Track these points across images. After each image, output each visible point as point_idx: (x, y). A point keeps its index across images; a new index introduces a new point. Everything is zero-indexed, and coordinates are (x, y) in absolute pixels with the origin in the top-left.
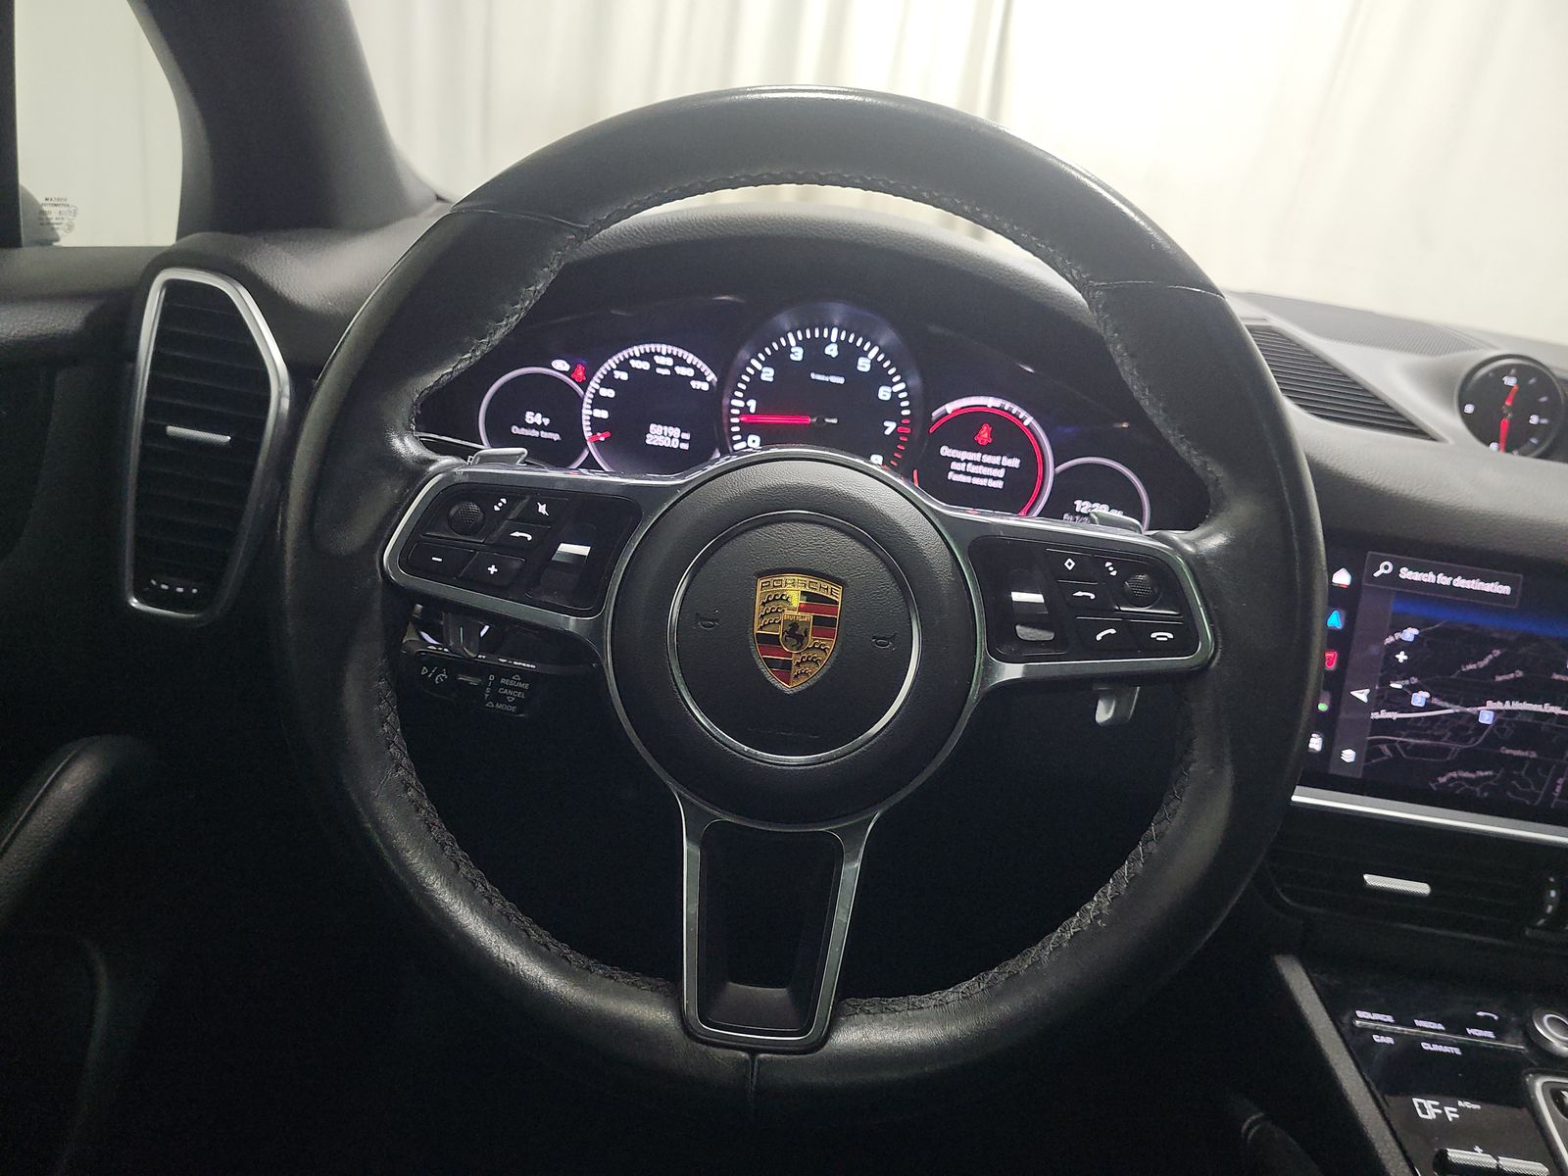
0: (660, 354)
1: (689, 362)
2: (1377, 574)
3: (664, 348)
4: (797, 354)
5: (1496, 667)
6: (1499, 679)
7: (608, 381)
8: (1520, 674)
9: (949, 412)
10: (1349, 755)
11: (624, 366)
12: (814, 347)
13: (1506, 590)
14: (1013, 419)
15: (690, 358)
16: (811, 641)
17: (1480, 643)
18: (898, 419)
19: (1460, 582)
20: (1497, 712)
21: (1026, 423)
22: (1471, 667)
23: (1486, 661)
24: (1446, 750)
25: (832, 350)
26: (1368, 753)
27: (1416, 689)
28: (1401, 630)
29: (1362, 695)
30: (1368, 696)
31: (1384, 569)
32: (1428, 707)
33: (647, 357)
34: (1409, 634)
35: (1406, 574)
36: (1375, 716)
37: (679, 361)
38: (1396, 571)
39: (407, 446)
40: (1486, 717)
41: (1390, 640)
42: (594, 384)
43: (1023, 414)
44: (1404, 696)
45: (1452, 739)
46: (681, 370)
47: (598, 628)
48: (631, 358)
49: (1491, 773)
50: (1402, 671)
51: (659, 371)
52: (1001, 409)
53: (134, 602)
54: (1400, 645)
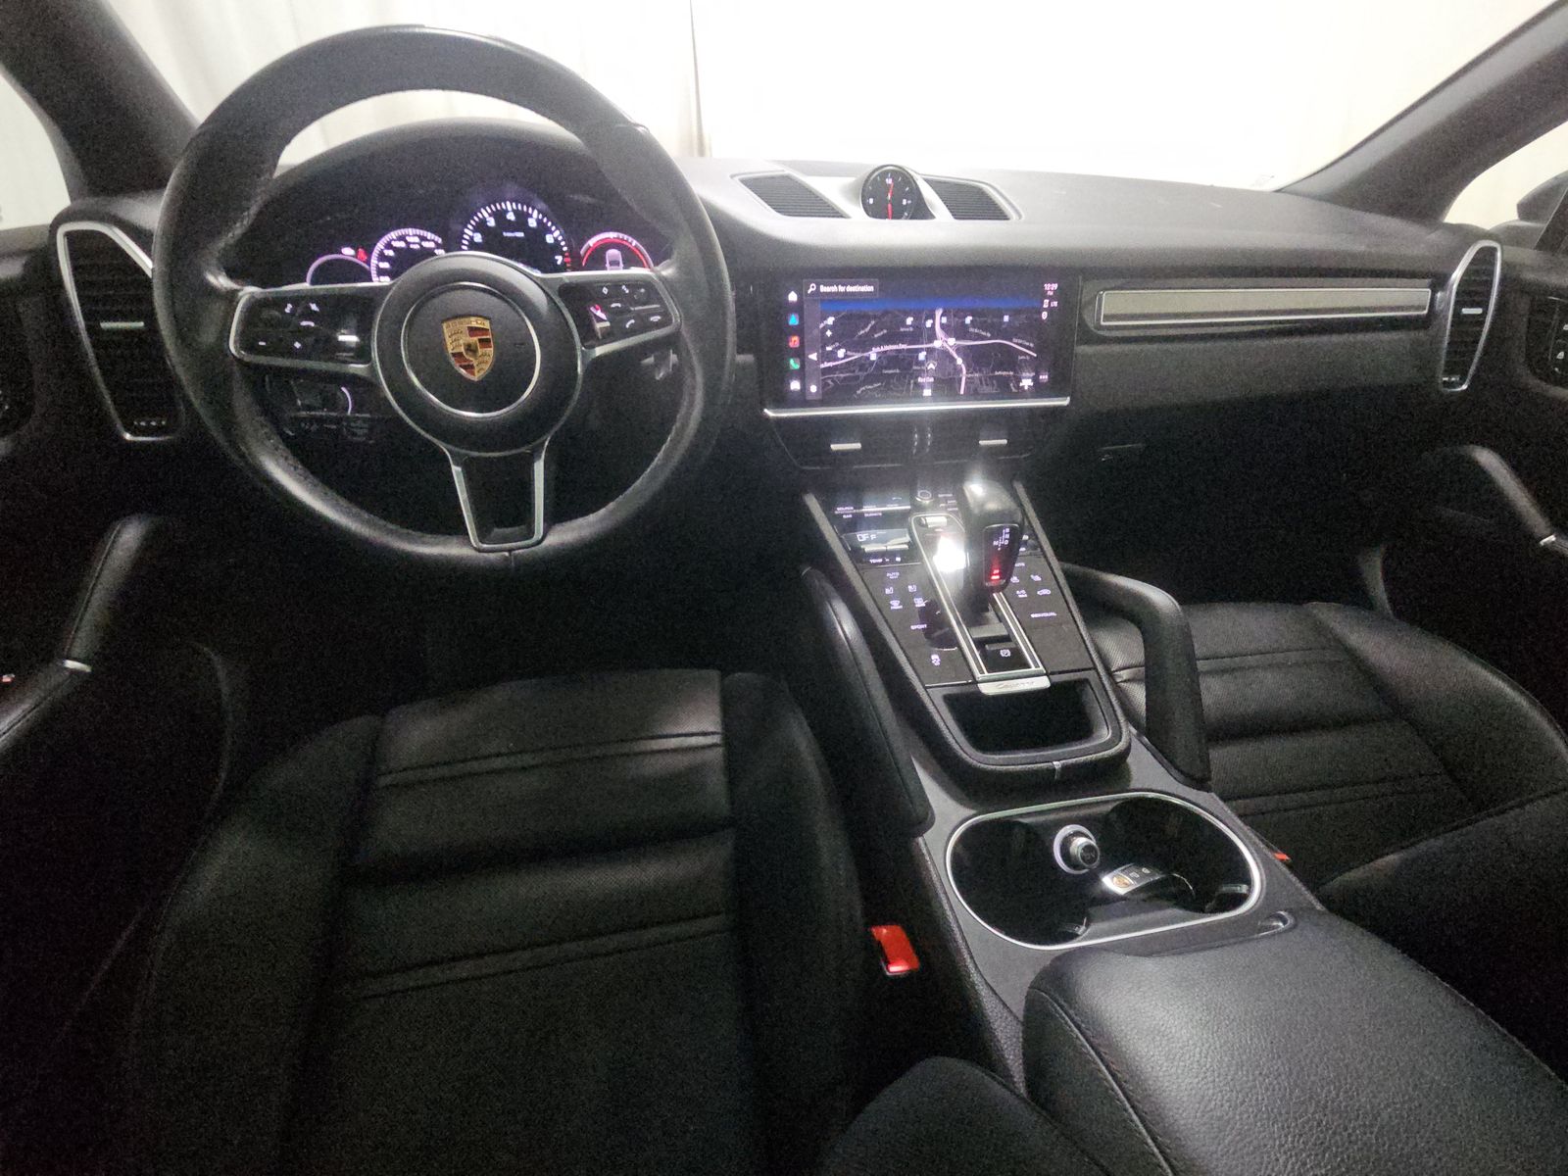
0: (409, 235)
1: (429, 238)
2: (809, 292)
3: (410, 231)
4: (491, 222)
5: (874, 329)
6: (876, 336)
7: (382, 257)
8: (885, 331)
9: (591, 245)
10: (813, 389)
11: (389, 246)
12: (500, 215)
13: (870, 289)
14: (625, 243)
15: (429, 235)
16: (480, 351)
17: (865, 318)
18: (562, 253)
19: (850, 289)
20: (878, 353)
21: (634, 244)
22: (862, 332)
23: (869, 328)
24: (857, 378)
25: (511, 216)
26: (824, 385)
27: (839, 348)
28: (825, 319)
29: (813, 357)
30: (818, 357)
31: (812, 288)
32: (846, 356)
33: (402, 238)
34: (830, 321)
35: (823, 289)
36: (822, 366)
37: (423, 239)
38: (818, 288)
39: (221, 281)
40: (873, 357)
41: (822, 326)
42: (374, 261)
43: (630, 239)
44: (834, 352)
45: (860, 370)
46: (426, 244)
47: (373, 369)
48: (391, 240)
49: (879, 384)
50: (832, 340)
51: (412, 246)
52: (618, 238)
53: (128, 436)
54: (826, 328)
